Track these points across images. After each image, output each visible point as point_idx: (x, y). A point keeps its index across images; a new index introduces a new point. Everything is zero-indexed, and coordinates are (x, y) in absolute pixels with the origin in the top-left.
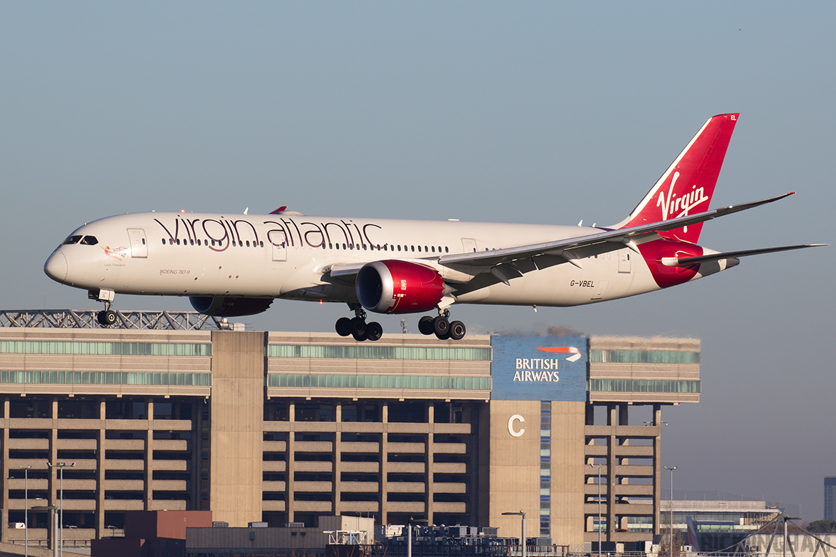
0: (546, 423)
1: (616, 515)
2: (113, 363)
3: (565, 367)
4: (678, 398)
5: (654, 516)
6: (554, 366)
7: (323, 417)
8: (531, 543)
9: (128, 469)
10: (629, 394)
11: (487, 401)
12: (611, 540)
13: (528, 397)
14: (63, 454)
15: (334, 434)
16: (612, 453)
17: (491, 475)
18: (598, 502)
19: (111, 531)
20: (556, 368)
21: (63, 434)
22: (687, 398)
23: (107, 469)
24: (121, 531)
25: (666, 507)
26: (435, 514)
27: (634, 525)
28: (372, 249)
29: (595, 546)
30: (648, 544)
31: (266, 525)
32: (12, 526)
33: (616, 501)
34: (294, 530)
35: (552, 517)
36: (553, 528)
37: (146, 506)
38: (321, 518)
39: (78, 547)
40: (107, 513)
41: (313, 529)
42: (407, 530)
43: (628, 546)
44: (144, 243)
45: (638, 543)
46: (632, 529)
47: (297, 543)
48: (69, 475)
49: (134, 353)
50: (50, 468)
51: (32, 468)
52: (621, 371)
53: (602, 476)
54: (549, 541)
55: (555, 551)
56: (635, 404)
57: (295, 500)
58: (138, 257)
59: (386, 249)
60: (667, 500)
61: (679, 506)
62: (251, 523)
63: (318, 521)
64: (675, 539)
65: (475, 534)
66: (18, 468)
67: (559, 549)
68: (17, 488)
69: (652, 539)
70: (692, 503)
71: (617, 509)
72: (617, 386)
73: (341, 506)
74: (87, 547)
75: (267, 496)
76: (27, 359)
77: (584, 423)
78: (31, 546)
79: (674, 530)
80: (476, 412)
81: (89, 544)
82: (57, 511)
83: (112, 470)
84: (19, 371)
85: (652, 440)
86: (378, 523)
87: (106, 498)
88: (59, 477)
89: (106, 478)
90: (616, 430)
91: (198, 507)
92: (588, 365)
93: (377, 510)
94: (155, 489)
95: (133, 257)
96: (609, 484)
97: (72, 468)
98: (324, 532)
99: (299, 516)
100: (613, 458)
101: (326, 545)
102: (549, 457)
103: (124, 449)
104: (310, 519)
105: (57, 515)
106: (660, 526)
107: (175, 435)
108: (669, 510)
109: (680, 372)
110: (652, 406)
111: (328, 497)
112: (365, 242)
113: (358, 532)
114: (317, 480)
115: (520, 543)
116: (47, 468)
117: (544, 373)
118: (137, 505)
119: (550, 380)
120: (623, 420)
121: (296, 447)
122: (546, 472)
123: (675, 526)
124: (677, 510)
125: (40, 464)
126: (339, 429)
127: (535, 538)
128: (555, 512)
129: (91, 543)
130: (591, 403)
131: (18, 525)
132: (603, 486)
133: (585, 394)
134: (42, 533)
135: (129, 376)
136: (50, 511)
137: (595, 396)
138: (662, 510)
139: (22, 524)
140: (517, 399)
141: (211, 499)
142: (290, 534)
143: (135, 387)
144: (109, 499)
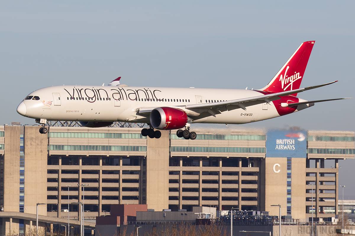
0: (289, 167)
1: (319, 206)
2: (105, 142)
3: (297, 143)
4: (346, 156)
5: (335, 207)
6: (293, 143)
7: (194, 165)
8: (283, 218)
10: (325, 155)
11: (264, 158)
12: (317, 217)
13: (282, 156)
14: (84, 180)
15: (199, 172)
16: (317, 180)
17: (266, 189)
18: (312, 201)
19: (105, 213)
20: (294, 144)
21: (84, 172)
22: (349, 157)
23: (103, 187)
24: (109, 213)
25: (341, 203)
26: (242, 206)
27: (327, 210)
28: (157, 101)
29: (310, 219)
30: (333, 219)
31: (170, 210)
32: (63, 211)
33: (319, 200)
34: (182, 213)
35: (292, 207)
36: (292, 211)
37: (119, 202)
38: (194, 208)
39: (91, 220)
40: (103, 205)
41: (190, 212)
42: (230, 213)
43: (324, 219)
44: (59, 99)
45: (329, 218)
46: (326, 212)
47: (183, 218)
48: (87, 189)
49: (114, 138)
50: (79, 186)
51: (71, 186)
52: (322, 145)
53: (313, 190)
54: (291, 217)
55: (293, 221)
56: (327, 159)
57: (183, 200)
58: (57, 105)
59: (163, 101)
60: (341, 200)
61: (346, 202)
62: (164, 210)
63: (192, 209)
64: (344, 216)
65: (259, 214)
66: (65, 186)
67: (295, 221)
68: (65, 194)
69: (335, 216)
70: (351, 201)
71: (320, 204)
72: (319, 151)
73: (202, 202)
74: (94, 220)
75: (171, 198)
76: (69, 140)
77: (306, 167)
78: (71, 219)
79: (344, 212)
80: (260, 162)
81: (95, 219)
82: (82, 205)
83: (105, 187)
84: (65, 145)
85: (334, 174)
86: (218, 209)
87: (102, 199)
88: (82, 190)
89: (103, 190)
90: (319, 170)
91: (142, 203)
92: (307, 142)
93: (218, 204)
94: (123, 195)
95: (55, 105)
96: (316, 193)
97: (88, 186)
98: (195, 213)
99: (184, 207)
100: (318, 182)
101: (196, 219)
102: (291, 182)
103: (110, 178)
104: (189, 208)
105: (82, 206)
106: (338, 211)
107: (132, 172)
108: (342, 204)
109: (347, 145)
110: (335, 160)
111: (197, 198)
112: (154, 98)
113: (210, 213)
114: (192, 191)
115: (279, 218)
116: (78, 186)
117: (289, 146)
118: (116, 202)
119: (291, 149)
120: (322, 166)
121: (183, 177)
122: (289, 188)
123: (344, 211)
124: (345, 204)
125: (75, 185)
126: (201, 170)
127: (285, 216)
128: (293, 205)
129: (96, 218)
130: (309, 159)
131: (65, 211)
132: (314, 194)
133: (306, 155)
134: (75, 214)
135: (112, 147)
136: (79, 204)
137: (310, 156)
138: (339, 204)
139: (67, 210)
140: (277, 157)
141: (147, 199)
142: (181, 215)
143: (114, 152)
144: (104, 199)
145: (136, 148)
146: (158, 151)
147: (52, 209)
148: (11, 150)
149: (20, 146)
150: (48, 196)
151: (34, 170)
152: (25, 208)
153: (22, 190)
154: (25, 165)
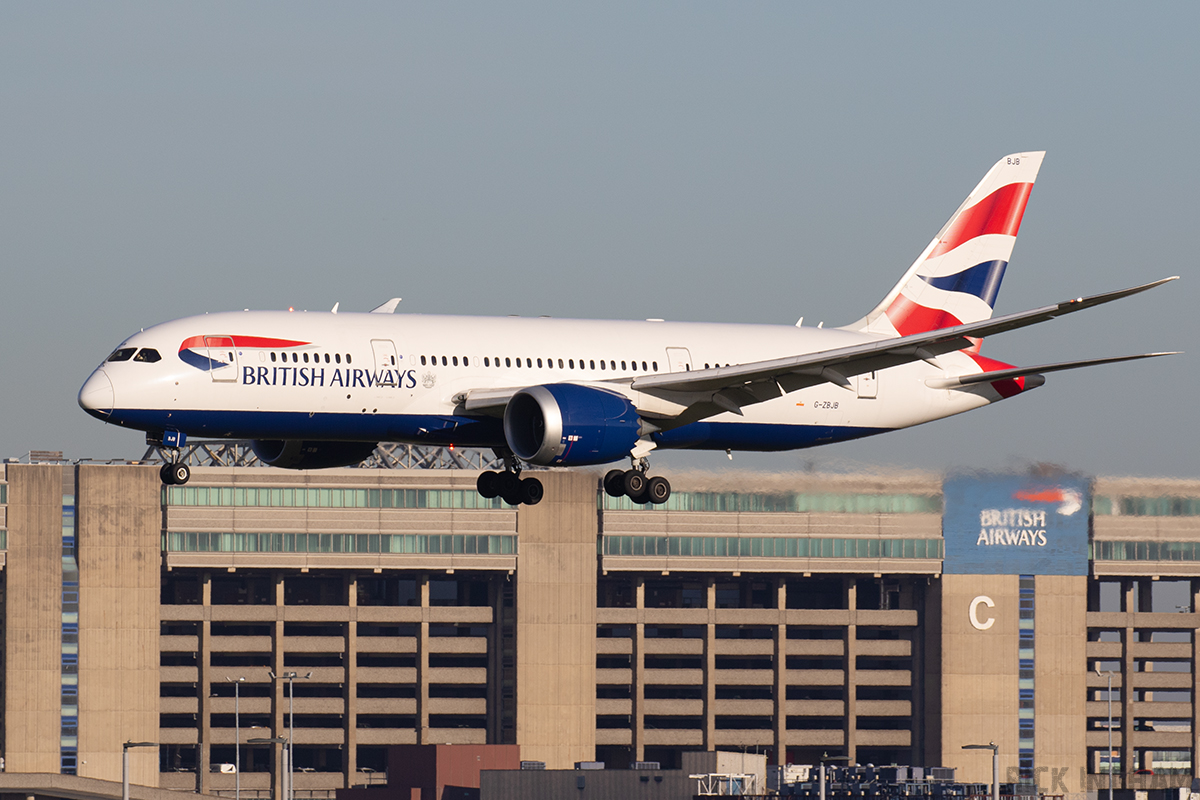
0: (1027, 609)
1: (1136, 749)
2: (368, 522)
3: (1055, 523)
5: (1193, 750)
7: (687, 602)
8: (1006, 790)
9: (391, 682)
10: (1153, 563)
11: (937, 576)
13: (1000, 569)
14: (292, 659)
15: (704, 627)
16: (1128, 654)
17: (944, 688)
18: (1108, 729)
19: (368, 775)
21: (293, 629)
23: (359, 681)
24: (381, 775)
26: (859, 748)
27: (1162, 763)
30: (1184, 793)
31: (601, 765)
32: (215, 770)
33: (1135, 727)
34: (644, 774)
35: (1036, 751)
36: (1039, 767)
37: (419, 737)
38: (685, 755)
40: (361, 748)
41: (673, 772)
42: (818, 773)
43: (1154, 795)
45: (1169, 790)
46: (1159, 770)
47: (649, 793)
48: (303, 691)
49: (400, 505)
50: (274, 680)
51: (247, 681)
52: (1143, 529)
53: (1113, 689)
54: (1034, 787)
56: (1162, 579)
57: (646, 727)
62: (579, 763)
63: (681, 759)
65: (921, 779)
66: (225, 681)
68: (224, 710)
71: (1137, 739)
72: (1134, 551)
73: (716, 736)
75: (604, 722)
76: (236, 515)
77: (1085, 609)
80: (920, 592)
81: (333, 795)
82: (286, 746)
83: (368, 684)
84: (225, 533)
85: (1189, 634)
86: (772, 762)
87: (358, 727)
88: (286, 694)
89: (359, 695)
90: (1134, 619)
91: (497, 739)
92: (1091, 519)
93: (771, 743)
94: (433, 712)
96: (1123, 700)
97: (307, 681)
98: (691, 776)
99: (652, 752)
100: (1130, 661)
101: (695, 796)
102: (1033, 661)
103: (385, 651)
104: (669, 757)
105: (286, 751)
107: (464, 630)
110: (1189, 582)
111: (696, 722)
113: (743, 776)
114: (679, 697)
115: (990, 791)
116: (270, 680)
118: (406, 736)
120: (1145, 604)
121: (647, 646)
122: (1027, 684)
125: (259, 675)
126: (712, 619)
127: (1013, 784)
128: (1041, 744)
129: (337, 795)
130: (1097, 578)
131: (225, 768)
132: (1116, 704)
133: (1087, 565)
134: (261, 779)
135: (392, 539)
136: (274, 745)
137: (1103, 568)
139: (231, 765)
140: (983, 573)
141: (518, 726)
142: (639, 781)
143: (400, 558)
144: (363, 727)
145: (479, 544)
146: (556, 553)
147: (178, 763)
148: (28, 550)
149: (61, 539)
150: (161, 714)
151: (114, 623)
152: (81, 758)
153: (70, 696)
154: (81, 606)
